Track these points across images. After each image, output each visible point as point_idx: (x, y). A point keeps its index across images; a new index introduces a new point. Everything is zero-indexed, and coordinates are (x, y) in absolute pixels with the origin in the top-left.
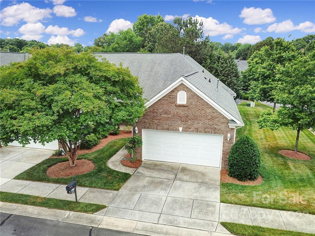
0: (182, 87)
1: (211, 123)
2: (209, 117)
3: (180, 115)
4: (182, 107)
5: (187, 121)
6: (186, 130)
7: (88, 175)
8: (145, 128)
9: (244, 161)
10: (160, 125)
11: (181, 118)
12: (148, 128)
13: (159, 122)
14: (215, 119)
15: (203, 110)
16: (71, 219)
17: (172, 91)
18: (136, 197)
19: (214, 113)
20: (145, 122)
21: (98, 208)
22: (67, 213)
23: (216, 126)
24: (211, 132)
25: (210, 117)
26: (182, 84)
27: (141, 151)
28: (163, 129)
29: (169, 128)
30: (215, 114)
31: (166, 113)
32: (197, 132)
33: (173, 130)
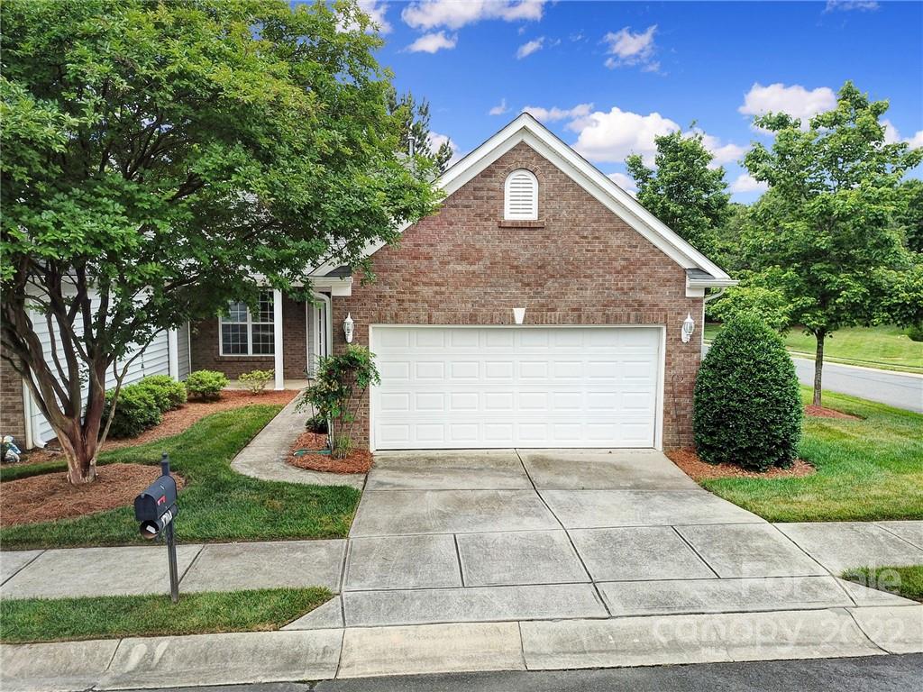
0: (523, 157)
1: (625, 284)
2: (619, 264)
3: (515, 263)
4: (522, 232)
5: (540, 285)
6: (540, 319)
8: (381, 319)
9: (764, 397)
10: (442, 306)
11: (521, 272)
12: (396, 319)
13: (436, 293)
14: (639, 269)
15: (597, 238)
17: (488, 173)
18: (442, 548)
19: (636, 247)
20: (381, 297)
23: (642, 296)
24: (625, 319)
25: (623, 263)
26: (522, 144)
27: (367, 413)
28: (452, 320)
29: (476, 316)
30: (638, 253)
31: (463, 258)
32: (580, 323)
33: (492, 323)
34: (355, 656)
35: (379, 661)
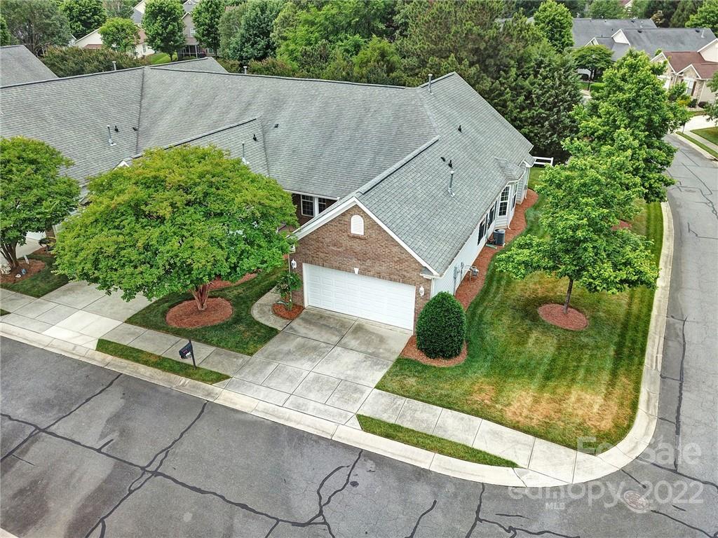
0: (355, 210)
1: (398, 267)
2: (396, 259)
3: (355, 251)
4: (357, 239)
5: (364, 261)
6: (363, 272)
7: (220, 327)
8: (306, 262)
10: (328, 261)
11: (357, 255)
12: (311, 263)
13: (325, 256)
14: (404, 262)
15: (387, 247)
16: (187, 387)
17: (343, 215)
18: (271, 368)
19: (403, 253)
20: (305, 254)
21: (220, 378)
22: (183, 380)
23: (405, 273)
24: (398, 281)
26: (356, 205)
27: (303, 294)
28: (332, 267)
29: (340, 268)
30: (404, 256)
31: (335, 245)
32: (380, 278)
33: (346, 271)
34: (221, 397)
35: (225, 400)
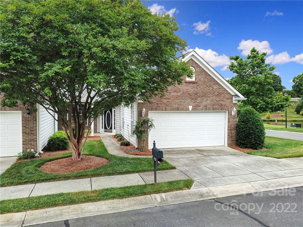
0: (191, 63)
1: (218, 99)
3: (189, 93)
4: (191, 84)
5: (196, 99)
6: (196, 109)
8: (152, 109)
10: (169, 105)
11: (191, 96)
12: (156, 109)
13: (168, 101)
14: (221, 95)
15: (211, 86)
19: (220, 89)
23: (222, 102)
24: (218, 109)
25: (217, 93)
26: (191, 59)
28: (172, 109)
29: (179, 108)
30: (221, 91)
31: (175, 92)
32: (206, 110)
33: (183, 110)
